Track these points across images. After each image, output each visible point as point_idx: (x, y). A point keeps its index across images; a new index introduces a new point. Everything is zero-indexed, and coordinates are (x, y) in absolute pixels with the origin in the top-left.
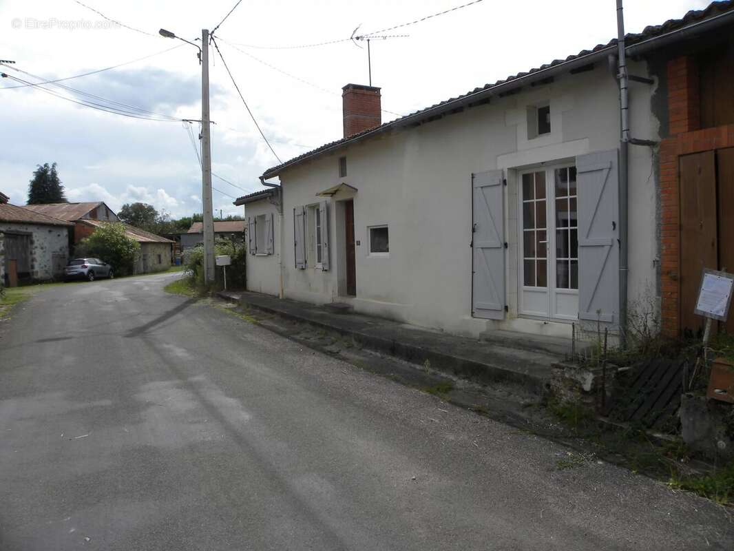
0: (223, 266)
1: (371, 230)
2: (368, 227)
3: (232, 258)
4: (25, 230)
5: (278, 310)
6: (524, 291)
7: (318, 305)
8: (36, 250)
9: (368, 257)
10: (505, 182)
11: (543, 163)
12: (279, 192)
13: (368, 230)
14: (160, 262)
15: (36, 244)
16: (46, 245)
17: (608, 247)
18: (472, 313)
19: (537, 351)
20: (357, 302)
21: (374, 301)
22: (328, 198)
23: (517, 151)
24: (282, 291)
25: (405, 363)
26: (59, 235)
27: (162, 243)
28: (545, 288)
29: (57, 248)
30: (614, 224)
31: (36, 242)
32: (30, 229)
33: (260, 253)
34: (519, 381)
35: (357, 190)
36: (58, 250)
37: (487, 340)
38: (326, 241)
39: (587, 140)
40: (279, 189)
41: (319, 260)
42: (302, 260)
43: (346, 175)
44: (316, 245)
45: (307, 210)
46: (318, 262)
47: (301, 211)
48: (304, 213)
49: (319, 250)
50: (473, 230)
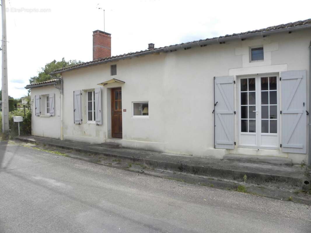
0: (18, 122)
1: (134, 103)
2: (132, 102)
3: (23, 118)
5: (74, 147)
6: (241, 135)
7: (91, 144)
9: (132, 118)
10: (234, 82)
11: (258, 74)
12: (62, 82)
13: (132, 104)
17: (301, 114)
18: (215, 146)
19: (263, 163)
20: (124, 141)
21: (137, 141)
22: (102, 86)
23: (242, 67)
24: (63, 136)
25: (193, 175)
28: (255, 133)
30: (304, 104)
33: (42, 115)
34: (284, 181)
35: (125, 82)
37: (229, 160)
39: (286, 65)
40: (61, 80)
41: (90, 119)
42: (79, 119)
43: (116, 74)
44: (87, 111)
45: (83, 93)
46: (89, 120)
47: (79, 93)
48: (81, 94)
49: (90, 114)
50: (215, 105)
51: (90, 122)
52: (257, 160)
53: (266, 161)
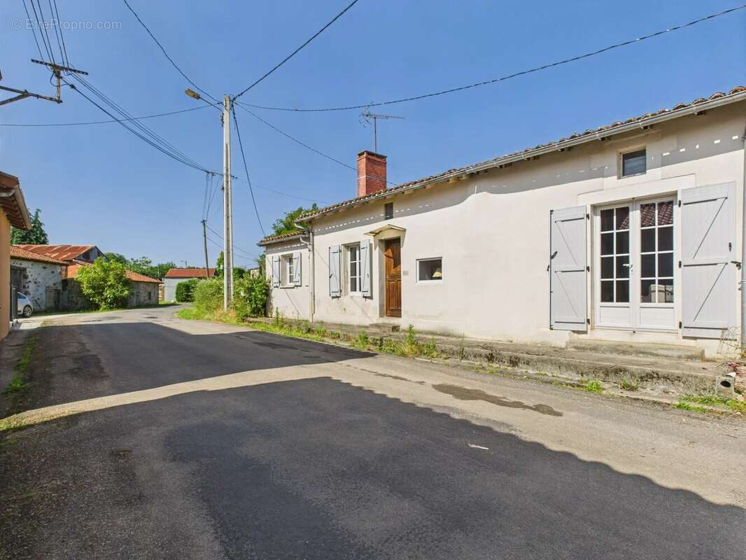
1: (420, 262)
2: (417, 260)
4: (18, 266)
6: (601, 306)
8: (29, 284)
9: (416, 284)
10: (588, 216)
11: (633, 198)
13: (417, 263)
14: (150, 299)
15: (30, 279)
16: (39, 280)
17: (723, 265)
18: (551, 326)
20: (403, 322)
21: (423, 320)
22: (371, 237)
23: (603, 190)
24: (312, 316)
26: (53, 272)
27: (151, 282)
28: (626, 303)
29: (51, 283)
30: (730, 245)
31: (30, 277)
32: (25, 264)
33: (282, 286)
35: (405, 230)
36: (52, 285)
37: (576, 347)
38: (368, 272)
39: (693, 176)
40: (311, 231)
41: (354, 289)
42: (337, 289)
43: (392, 217)
44: (349, 277)
45: (342, 248)
46: (352, 290)
47: (336, 249)
48: (340, 251)
49: (354, 281)
50: (552, 257)
51: (353, 293)
52: (630, 349)
53: (648, 351)
